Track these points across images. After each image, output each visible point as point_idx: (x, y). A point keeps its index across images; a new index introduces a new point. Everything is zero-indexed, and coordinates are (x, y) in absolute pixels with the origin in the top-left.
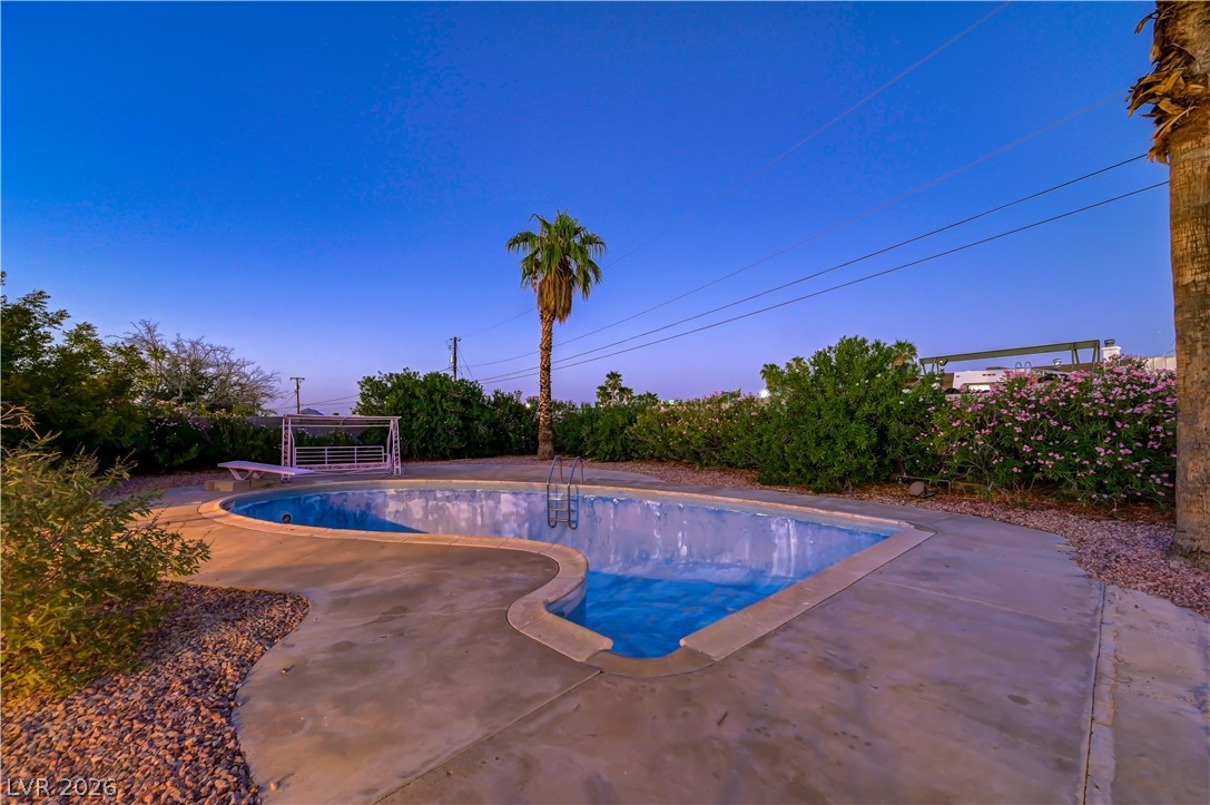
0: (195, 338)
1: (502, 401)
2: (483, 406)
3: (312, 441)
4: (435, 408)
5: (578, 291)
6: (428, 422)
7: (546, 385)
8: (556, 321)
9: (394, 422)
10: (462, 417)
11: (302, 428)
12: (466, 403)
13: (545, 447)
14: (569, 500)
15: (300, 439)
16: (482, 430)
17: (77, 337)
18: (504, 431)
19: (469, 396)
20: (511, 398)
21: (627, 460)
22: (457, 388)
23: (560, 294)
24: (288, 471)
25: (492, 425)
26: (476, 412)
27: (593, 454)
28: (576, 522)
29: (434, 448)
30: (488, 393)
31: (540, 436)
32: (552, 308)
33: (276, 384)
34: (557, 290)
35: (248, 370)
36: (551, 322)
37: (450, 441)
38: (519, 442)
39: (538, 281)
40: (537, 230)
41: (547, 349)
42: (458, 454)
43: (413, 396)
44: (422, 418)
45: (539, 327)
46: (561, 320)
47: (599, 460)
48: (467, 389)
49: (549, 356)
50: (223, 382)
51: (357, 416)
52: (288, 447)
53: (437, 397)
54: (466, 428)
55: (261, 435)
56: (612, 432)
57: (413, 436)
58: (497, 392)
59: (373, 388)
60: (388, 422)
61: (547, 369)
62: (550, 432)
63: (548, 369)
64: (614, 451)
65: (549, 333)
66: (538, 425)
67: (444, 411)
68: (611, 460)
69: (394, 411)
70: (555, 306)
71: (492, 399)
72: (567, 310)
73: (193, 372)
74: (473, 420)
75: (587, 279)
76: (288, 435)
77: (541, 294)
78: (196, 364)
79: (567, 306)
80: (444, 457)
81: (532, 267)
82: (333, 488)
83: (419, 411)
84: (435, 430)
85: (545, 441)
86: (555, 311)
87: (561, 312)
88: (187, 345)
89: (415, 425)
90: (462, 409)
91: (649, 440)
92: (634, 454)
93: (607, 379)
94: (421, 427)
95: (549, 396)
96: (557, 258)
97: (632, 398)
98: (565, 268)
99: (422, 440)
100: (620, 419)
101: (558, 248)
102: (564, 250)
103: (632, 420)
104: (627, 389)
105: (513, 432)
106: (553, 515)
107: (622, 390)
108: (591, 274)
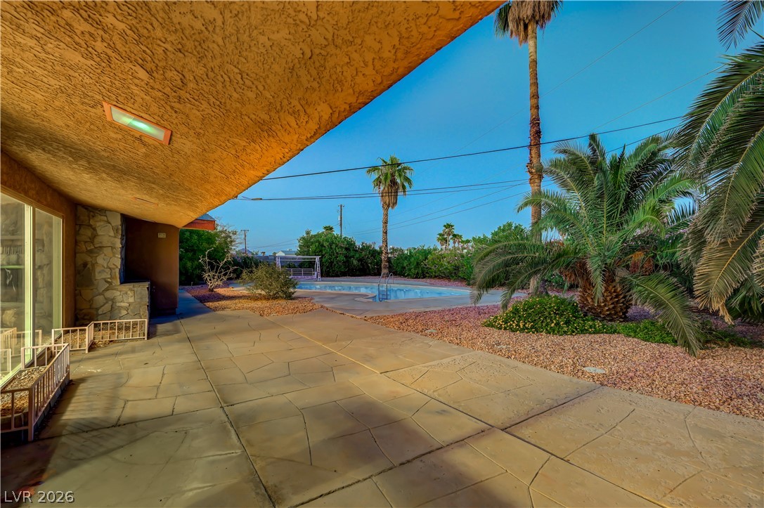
1: (366, 248)
2: (356, 251)
4: (333, 252)
5: (400, 194)
6: (330, 259)
7: (385, 241)
8: (390, 208)
9: (317, 258)
10: (346, 257)
12: (347, 249)
13: (384, 271)
14: (387, 290)
16: (355, 262)
18: (367, 263)
19: (350, 246)
20: (370, 246)
21: (424, 278)
22: (343, 242)
23: (391, 196)
25: (360, 260)
26: (352, 253)
29: (333, 271)
30: (358, 244)
31: (382, 266)
32: (387, 203)
34: (390, 194)
36: (387, 210)
37: (340, 267)
38: (373, 269)
39: (381, 190)
40: (380, 165)
41: (386, 222)
42: (344, 274)
43: (322, 246)
44: (327, 256)
45: (382, 211)
46: (392, 208)
48: (348, 242)
49: (386, 226)
53: (334, 246)
54: (348, 261)
56: (418, 263)
58: (363, 243)
59: (304, 242)
60: (315, 258)
62: (387, 264)
63: (386, 233)
64: (418, 273)
65: (387, 215)
66: (381, 260)
67: (337, 253)
68: (416, 278)
69: (315, 253)
70: (389, 202)
71: (361, 247)
72: (395, 203)
74: (351, 257)
75: (404, 187)
76: (279, 263)
77: (382, 196)
79: (395, 201)
80: (337, 276)
81: (378, 182)
83: (326, 253)
84: (333, 262)
85: (385, 268)
86: (389, 204)
87: (391, 205)
89: (324, 260)
90: (345, 252)
91: (433, 267)
92: (428, 275)
93: (444, 228)
94: (327, 261)
95: (386, 246)
96: (389, 180)
97: (463, 242)
98: (394, 183)
99: (327, 267)
100: (421, 258)
101: (389, 175)
102: (393, 175)
103: (426, 258)
104: (458, 235)
105: (371, 264)
106: (381, 296)
107: (455, 236)
108: (406, 184)
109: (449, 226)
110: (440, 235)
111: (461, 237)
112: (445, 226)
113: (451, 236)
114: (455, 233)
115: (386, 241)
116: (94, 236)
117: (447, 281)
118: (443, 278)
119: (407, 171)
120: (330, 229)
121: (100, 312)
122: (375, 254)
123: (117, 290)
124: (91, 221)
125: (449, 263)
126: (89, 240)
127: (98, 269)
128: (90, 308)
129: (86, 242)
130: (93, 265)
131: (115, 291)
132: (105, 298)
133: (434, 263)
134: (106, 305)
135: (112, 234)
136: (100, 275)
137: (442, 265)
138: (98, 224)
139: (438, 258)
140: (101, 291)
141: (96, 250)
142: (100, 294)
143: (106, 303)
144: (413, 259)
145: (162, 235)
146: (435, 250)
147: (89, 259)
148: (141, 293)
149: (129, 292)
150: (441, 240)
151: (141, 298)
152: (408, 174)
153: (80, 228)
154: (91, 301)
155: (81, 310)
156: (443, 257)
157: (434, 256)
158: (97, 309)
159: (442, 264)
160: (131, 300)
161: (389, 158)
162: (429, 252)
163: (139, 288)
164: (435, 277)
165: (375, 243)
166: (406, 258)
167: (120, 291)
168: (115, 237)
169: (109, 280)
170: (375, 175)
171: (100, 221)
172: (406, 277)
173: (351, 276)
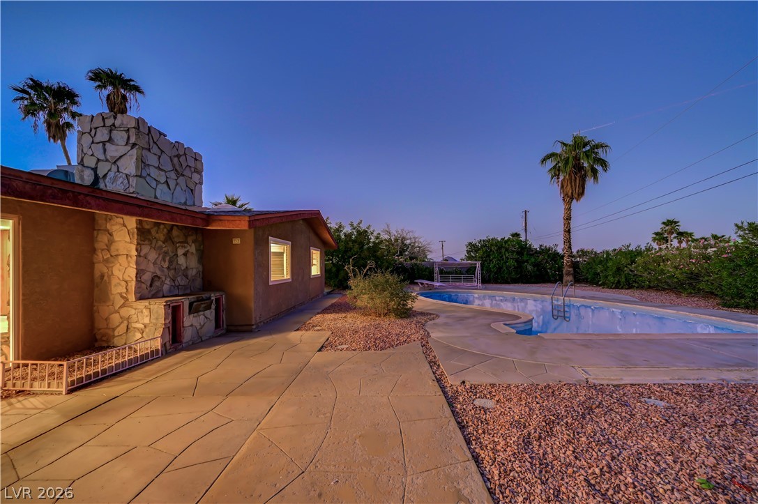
0: (402, 228)
1: (545, 251)
2: (532, 254)
3: (446, 273)
4: (502, 257)
5: (590, 182)
6: (498, 264)
7: (568, 242)
8: (574, 201)
9: (478, 264)
10: (517, 261)
11: (442, 267)
12: (519, 253)
13: (566, 278)
14: (564, 305)
15: (441, 272)
16: (530, 268)
17: (377, 238)
18: (545, 269)
19: (524, 249)
20: (551, 249)
21: (629, 288)
23: (575, 185)
24: (436, 284)
25: (534, 265)
26: (525, 258)
27: (603, 284)
28: (569, 318)
29: (502, 277)
30: (535, 247)
31: (564, 272)
32: (570, 194)
33: (432, 246)
34: (573, 184)
35: (421, 240)
36: (570, 203)
37: (510, 273)
38: (553, 275)
39: (560, 180)
40: (559, 149)
41: (568, 219)
42: (515, 281)
43: (491, 250)
44: (495, 262)
45: (562, 206)
46: (577, 200)
47: (608, 287)
48: (522, 245)
49: (569, 223)
50: (413, 246)
51: (465, 262)
52: (437, 276)
53: (504, 251)
54: (520, 267)
55: (427, 270)
56: (618, 269)
57: (491, 271)
58: (541, 246)
59: (472, 247)
60: (476, 264)
61: (568, 231)
62: (572, 269)
64: (619, 282)
65: (569, 209)
66: (563, 265)
67: (507, 258)
68: (617, 288)
69: (480, 258)
70: (572, 193)
71: (538, 250)
72: (582, 194)
73: (403, 243)
74: (524, 262)
75: (594, 172)
76: (437, 270)
77: (562, 187)
78: (404, 239)
79: (581, 191)
80: (506, 282)
81: (556, 172)
82: (453, 292)
83: (494, 258)
84: (502, 268)
85: (568, 274)
86: (572, 195)
87: (576, 196)
88: (400, 231)
89: (491, 266)
90: (517, 256)
91: (645, 275)
92: (636, 285)
93: (663, 226)
94: (495, 266)
95: (570, 248)
96: (570, 165)
97: (694, 240)
98: (578, 168)
99: (495, 273)
100: (623, 261)
101: (571, 159)
102: (577, 158)
103: (633, 262)
104: (687, 233)
105: (550, 269)
106: (555, 313)
107: (681, 234)
108: (599, 168)
109: (671, 223)
110: (657, 234)
111: (691, 235)
112: (664, 223)
113: (675, 235)
114: (681, 229)
115: (570, 242)
116: (111, 242)
117: (673, 296)
118: (664, 289)
119: (600, 151)
120: (517, 235)
121: (116, 334)
122: (556, 257)
123: (131, 307)
124: (108, 225)
125: (676, 268)
126: (106, 247)
127: (114, 281)
128: (107, 328)
129: (102, 250)
130: (109, 277)
131: (130, 309)
132: (121, 318)
133: (646, 268)
134: (122, 326)
135: (128, 239)
136: (117, 289)
137: (662, 272)
138: (115, 228)
139: (654, 262)
140: (117, 308)
141: (112, 259)
142: (117, 312)
143: (122, 322)
144: (610, 264)
145: (237, 241)
146: (648, 250)
147: (105, 270)
148: (157, 312)
149: (144, 311)
150: (659, 240)
151: (157, 319)
152: (601, 154)
153: (98, 234)
154: (107, 319)
155: (100, 329)
156: (664, 259)
157: (647, 259)
158: (114, 330)
159: (662, 270)
160: (147, 320)
161: (572, 139)
162: (639, 253)
163: (156, 306)
164: (650, 287)
165: (556, 245)
166: (601, 262)
167: (135, 309)
168: (131, 243)
169: (125, 295)
170: (550, 164)
171: (117, 223)
172: (600, 286)
173: (524, 283)
